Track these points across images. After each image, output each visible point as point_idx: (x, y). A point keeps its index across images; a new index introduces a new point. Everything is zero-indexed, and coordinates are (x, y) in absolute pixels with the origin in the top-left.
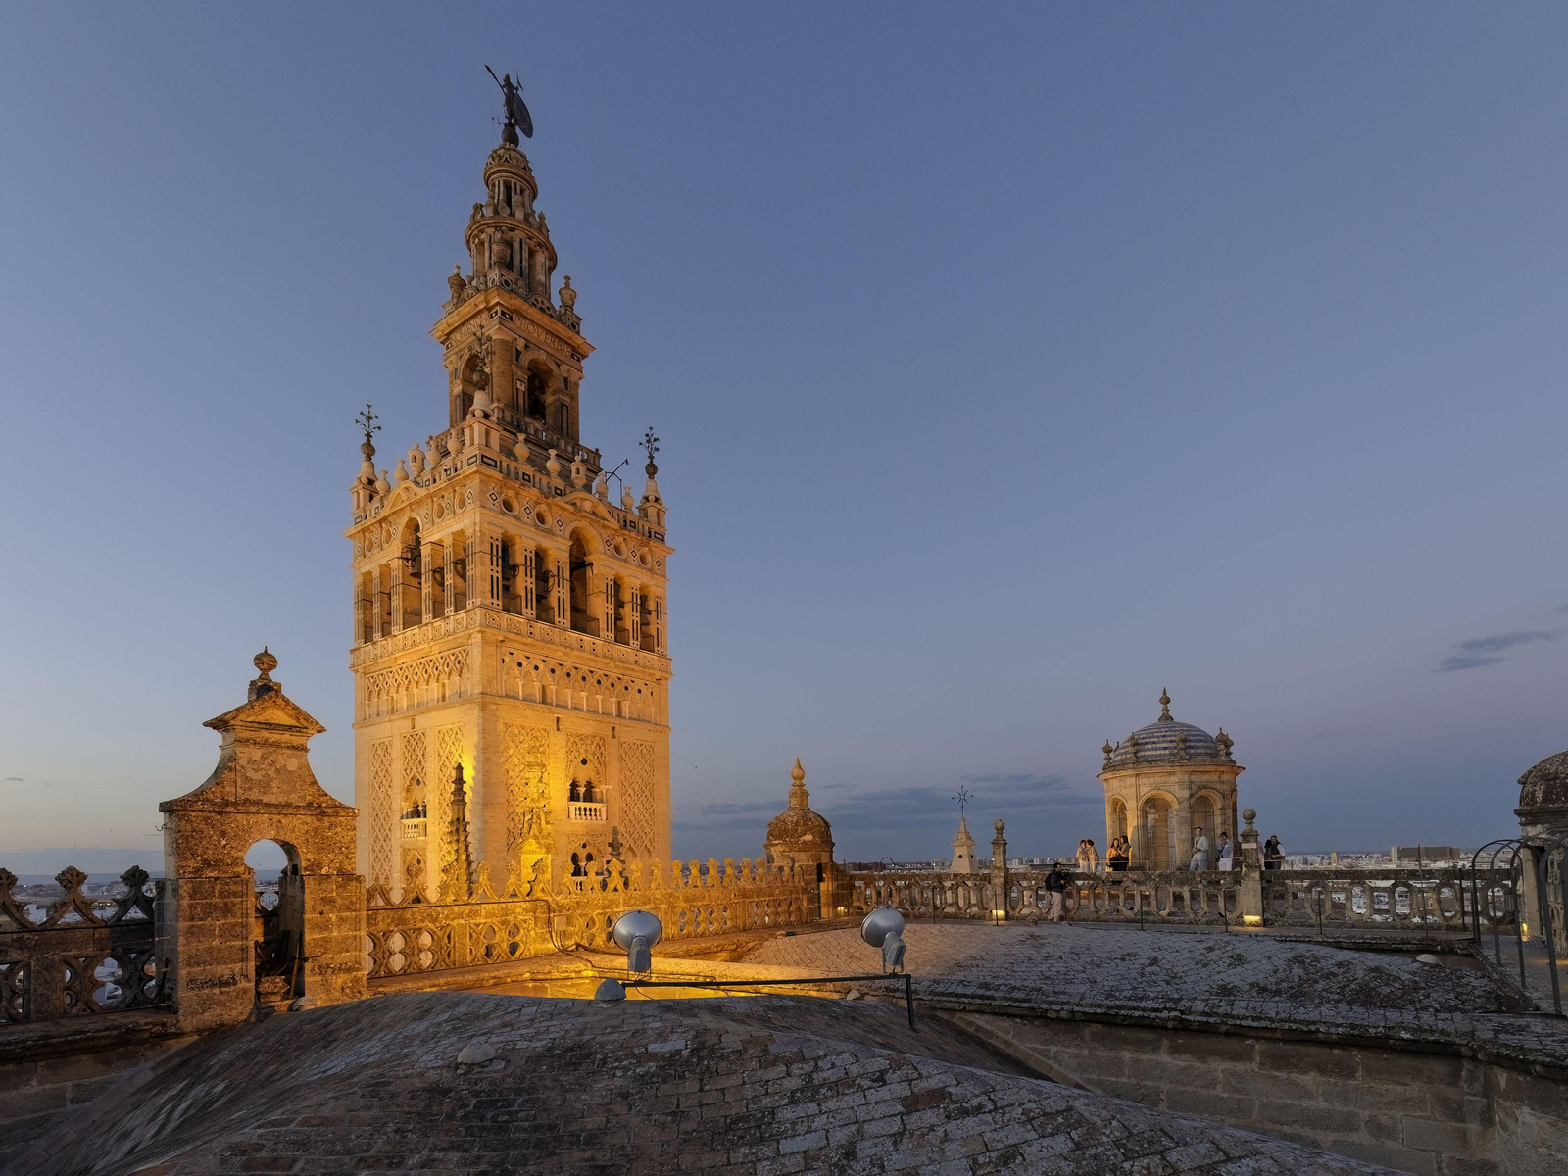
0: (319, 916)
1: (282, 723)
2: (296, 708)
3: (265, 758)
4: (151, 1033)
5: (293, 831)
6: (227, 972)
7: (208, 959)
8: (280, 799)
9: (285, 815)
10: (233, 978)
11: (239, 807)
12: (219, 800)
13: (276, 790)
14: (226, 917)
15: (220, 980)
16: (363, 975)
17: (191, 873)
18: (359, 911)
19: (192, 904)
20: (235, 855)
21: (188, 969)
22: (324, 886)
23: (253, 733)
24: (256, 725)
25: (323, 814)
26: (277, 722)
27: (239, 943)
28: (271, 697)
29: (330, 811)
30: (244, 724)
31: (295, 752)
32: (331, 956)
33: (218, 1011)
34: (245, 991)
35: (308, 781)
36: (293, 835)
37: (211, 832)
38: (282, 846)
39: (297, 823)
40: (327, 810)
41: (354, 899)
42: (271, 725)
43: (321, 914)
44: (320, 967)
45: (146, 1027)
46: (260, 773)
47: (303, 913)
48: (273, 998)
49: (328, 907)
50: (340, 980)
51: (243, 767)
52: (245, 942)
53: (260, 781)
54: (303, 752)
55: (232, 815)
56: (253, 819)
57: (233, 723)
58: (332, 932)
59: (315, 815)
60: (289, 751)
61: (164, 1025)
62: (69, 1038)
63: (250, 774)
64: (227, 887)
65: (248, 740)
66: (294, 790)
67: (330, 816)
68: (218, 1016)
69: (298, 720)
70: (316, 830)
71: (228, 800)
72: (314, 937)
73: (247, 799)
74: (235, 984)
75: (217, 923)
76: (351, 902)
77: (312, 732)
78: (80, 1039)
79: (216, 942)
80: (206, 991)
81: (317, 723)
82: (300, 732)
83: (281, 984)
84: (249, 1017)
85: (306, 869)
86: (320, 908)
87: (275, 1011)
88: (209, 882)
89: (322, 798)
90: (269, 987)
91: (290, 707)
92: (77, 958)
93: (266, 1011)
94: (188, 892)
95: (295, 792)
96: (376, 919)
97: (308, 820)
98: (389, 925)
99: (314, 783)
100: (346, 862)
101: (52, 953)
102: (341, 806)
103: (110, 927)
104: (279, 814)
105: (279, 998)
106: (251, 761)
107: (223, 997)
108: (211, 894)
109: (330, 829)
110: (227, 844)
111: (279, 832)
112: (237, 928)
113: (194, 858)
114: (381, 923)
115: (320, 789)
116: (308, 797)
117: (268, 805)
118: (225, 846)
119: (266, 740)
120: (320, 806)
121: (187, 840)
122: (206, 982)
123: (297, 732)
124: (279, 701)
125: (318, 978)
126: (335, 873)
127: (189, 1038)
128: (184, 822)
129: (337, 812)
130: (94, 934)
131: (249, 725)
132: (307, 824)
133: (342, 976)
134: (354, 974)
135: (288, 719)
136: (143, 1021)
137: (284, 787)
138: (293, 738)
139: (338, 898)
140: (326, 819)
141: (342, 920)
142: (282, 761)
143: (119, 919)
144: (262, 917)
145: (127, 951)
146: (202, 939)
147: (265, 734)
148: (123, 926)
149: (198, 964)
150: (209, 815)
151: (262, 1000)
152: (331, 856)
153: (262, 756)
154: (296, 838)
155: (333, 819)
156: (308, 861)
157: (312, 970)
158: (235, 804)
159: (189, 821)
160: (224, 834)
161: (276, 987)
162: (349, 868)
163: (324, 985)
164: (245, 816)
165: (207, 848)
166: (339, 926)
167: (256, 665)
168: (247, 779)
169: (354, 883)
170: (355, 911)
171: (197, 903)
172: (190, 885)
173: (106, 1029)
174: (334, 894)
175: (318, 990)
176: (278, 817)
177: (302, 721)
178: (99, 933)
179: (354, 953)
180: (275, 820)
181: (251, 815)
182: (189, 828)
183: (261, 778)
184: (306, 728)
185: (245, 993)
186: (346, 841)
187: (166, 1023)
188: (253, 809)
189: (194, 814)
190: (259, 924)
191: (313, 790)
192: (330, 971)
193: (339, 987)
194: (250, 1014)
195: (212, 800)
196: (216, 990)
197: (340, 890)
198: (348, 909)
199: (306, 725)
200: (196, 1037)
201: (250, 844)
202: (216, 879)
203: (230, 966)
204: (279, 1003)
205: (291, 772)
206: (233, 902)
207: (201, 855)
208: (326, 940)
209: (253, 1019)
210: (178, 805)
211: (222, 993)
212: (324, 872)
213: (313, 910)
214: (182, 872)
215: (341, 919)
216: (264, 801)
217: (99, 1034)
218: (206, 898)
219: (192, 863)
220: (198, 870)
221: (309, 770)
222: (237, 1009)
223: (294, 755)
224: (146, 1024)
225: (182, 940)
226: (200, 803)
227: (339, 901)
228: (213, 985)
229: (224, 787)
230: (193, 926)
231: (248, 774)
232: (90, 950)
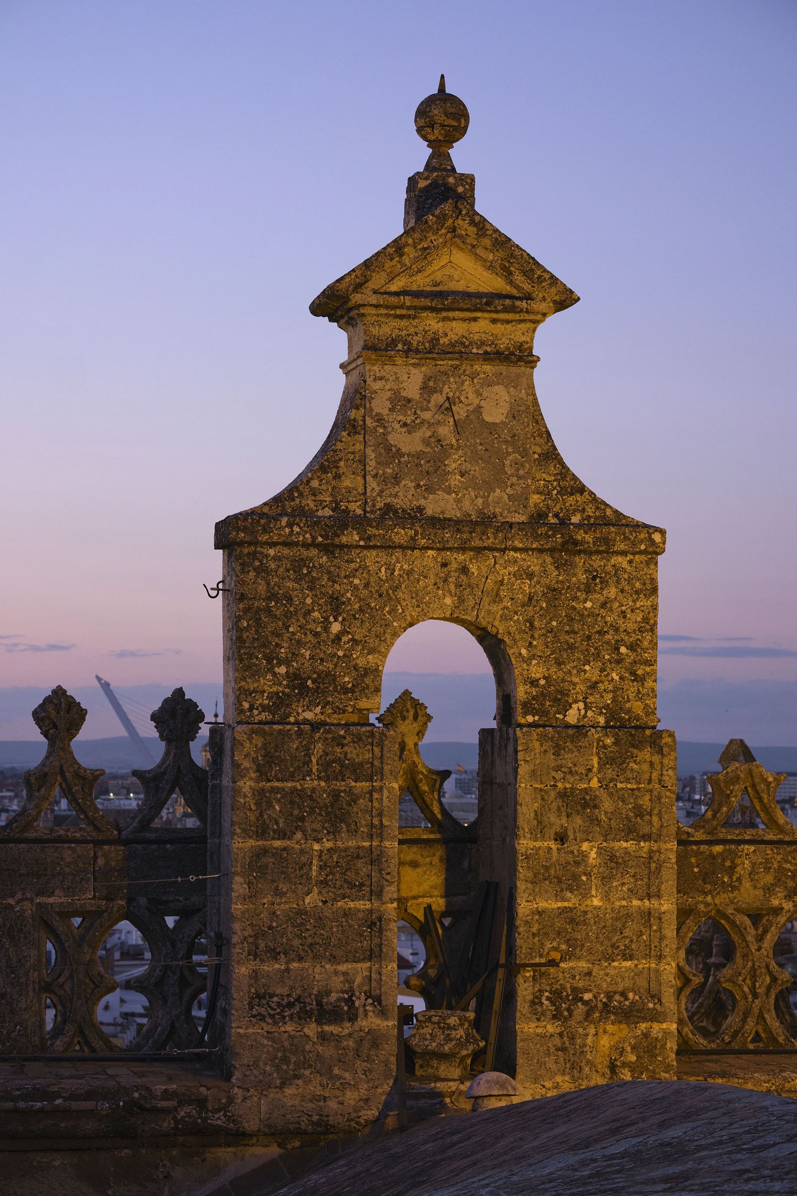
0: (553, 845)
1: (473, 289)
2: (502, 242)
3: (434, 391)
4: (177, 1122)
5: (497, 598)
6: (337, 983)
7: (296, 942)
8: (467, 505)
9: (479, 550)
10: (350, 1001)
11: (371, 531)
12: (327, 512)
13: (455, 480)
14: (334, 833)
15: (320, 1004)
16: (666, 1033)
17: (264, 708)
18: (658, 838)
19: (263, 791)
20: (361, 662)
21: (252, 965)
22: (568, 759)
23: (404, 323)
24: (408, 301)
25: (572, 547)
26: (460, 286)
27: (363, 905)
28: (442, 219)
29: (589, 538)
30: (381, 300)
31: (503, 368)
32: (583, 965)
33: (314, 1088)
34: (375, 1039)
35: (536, 450)
36: (497, 608)
37: (309, 601)
38: (481, 640)
39: (504, 572)
40: (580, 536)
41: (645, 801)
42: (441, 295)
43: (561, 838)
44: (557, 996)
45: (164, 1104)
46: (418, 435)
47: (515, 836)
48: (443, 1070)
49: (578, 821)
50: (605, 1042)
51: (380, 419)
52: (376, 904)
53: (419, 455)
54: (522, 369)
55: (354, 553)
56: (401, 563)
57: (357, 298)
58: (586, 895)
59: (552, 551)
60: (488, 368)
61: (201, 1103)
62: (22, 1105)
63: (399, 439)
64: (338, 750)
65: (393, 343)
66: (498, 479)
67: (590, 553)
68: (315, 1098)
69: (508, 274)
70: (553, 592)
71: (346, 511)
72: (543, 905)
73: (388, 507)
74: (353, 1019)
75: (316, 847)
76: (639, 812)
77: (544, 307)
78: (41, 1111)
79: (311, 900)
80: (290, 1028)
81: (554, 280)
82: (513, 309)
83: (461, 1033)
84: (383, 1114)
85: (528, 708)
86: (557, 822)
87: (443, 1105)
88: (300, 733)
89: (571, 500)
90: (433, 1037)
91: (487, 242)
92: (67, 915)
93: (421, 1103)
94: (255, 760)
95: (502, 485)
96: (732, 869)
97: (534, 563)
98: (769, 890)
99: (551, 455)
100: (632, 689)
101: (19, 896)
102: (619, 521)
103: (126, 842)
104: (463, 549)
105: (456, 1073)
106: (400, 402)
107: (327, 1051)
108: (302, 770)
109: (588, 590)
110: (344, 632)
111: (461, 600)
112: (360, 864)
113: (271, 670)
114: (747, 884)
115: (564, 472)
116: (535, 498)
117: (438, 522)
118: (338, 638)
119: (435, 340)
120: (564, 523)
121: (258, 621)
122: (290, 1005)
123: (506, 310)
124: (463, 225)
125: (550, 1029)
126: (602, 720)
127: (258, 1150)
128: (252, 574)
129: (606, 540)
130: (95, 858)
131: (393, 300)
132: (531, 576)
133: (610, 1028)
134: (643, 1026)
135: (487, 275)
136: (159, 1088)
137: (476, 470)
138: (499, 328)
139: (603, 795)
140: (580, 560)
141: (613, 860)
142: (471, 396)
143: (145, 824)
144: (445, 842)
145: (159, 909)
146: (284, 887)
147: (432, 323)
148: (150, 842)
149: (274, 955)
150: (305, 553)
151: (419, 1072)
152: (591, 671)
153: (424, 387)
154: (504, 618)
155: (597, 562)
156: (534, 683)
157: (535, 1002)
158: (360, 523)
159: (262, 570)
160: (336, 604)
161: (448, 1039)
162: (637, 707)
163: (563, 1049)
164: (383, 557)
165: (299, 642)
166: (606, 880)
167: (419, 131)
168: (391, 453)
169: (646, 754)
170: (647, 837)
171: (273, 790)
172: (258, 741)
173: (90, 1095)
174: (595, 783)
175: (551, 1064)
176: (461, 557)
177: (518, 278)
178: (105, 856)
179: (643, 964)
180: (454, 566)
181: (398, 553)
182: (262, 588)
183: (420, 447)
184: (529, 297)
185: (375, 1045)
186: (631, 626)
187: (205, 1100)
188: (401, 535)
189: (272, 552)
190: (436, 860)
191: (546, 476)
192: (581, 1008)
193: (602, 1062)
194: (387, 1106)
195: (312, 513)
196: (311, 1030)
197: (610, 773)
198: (631, 832)
199: (527, 287)
200: (274, 1151)
201: (396, 635)
202: (315, 726)
203: (343, 968)
204: (453, 1086)
205: (492, 427)
206: (350, 791)
207: (287, 662)
208: (572, 917)
209: (391, 1122)
210: (238, 529)
211: (323, 1037)
212: (572, 717)
213: (540, 828)
214: (246, 705)
215: (612, 858)
216: (429, 512)
217: (74, 1105)
218: (292, 777)
219: (266, 683)
220: (280, 702)
221: (537, 418)
222: (355, 1087)
223: (499, 379)
224: (166, 1096)
225: (239, 885)
226: (284, 521)
227: (607, 805)
228: (304, 1016)
229: (337, 477)
230: (265, 851)
231: (392, 439)
232: (87, 898)
